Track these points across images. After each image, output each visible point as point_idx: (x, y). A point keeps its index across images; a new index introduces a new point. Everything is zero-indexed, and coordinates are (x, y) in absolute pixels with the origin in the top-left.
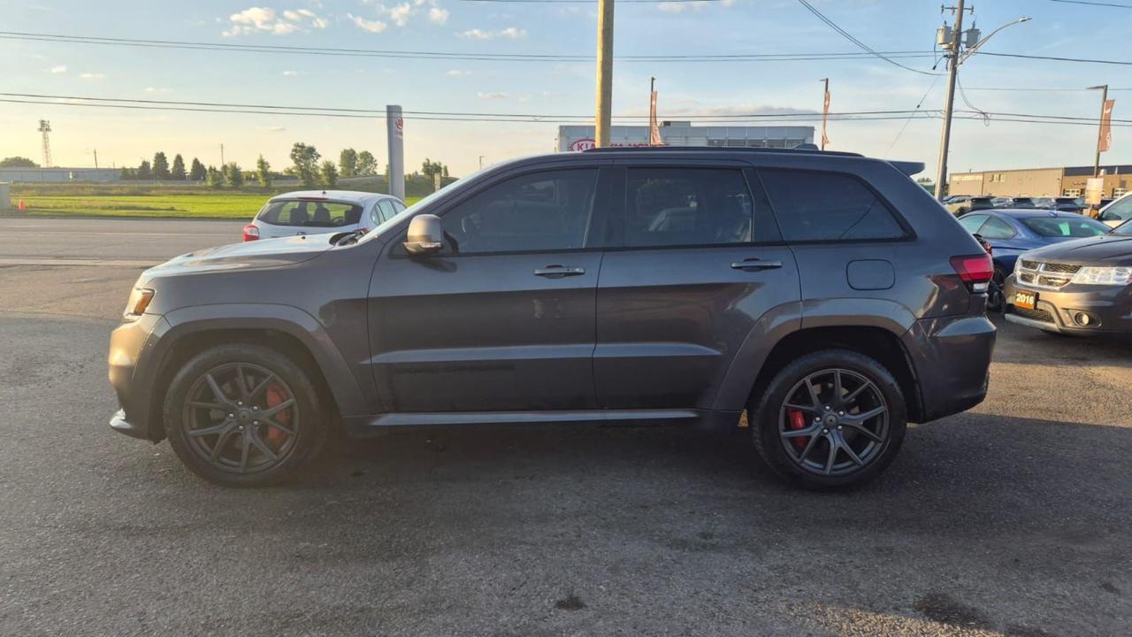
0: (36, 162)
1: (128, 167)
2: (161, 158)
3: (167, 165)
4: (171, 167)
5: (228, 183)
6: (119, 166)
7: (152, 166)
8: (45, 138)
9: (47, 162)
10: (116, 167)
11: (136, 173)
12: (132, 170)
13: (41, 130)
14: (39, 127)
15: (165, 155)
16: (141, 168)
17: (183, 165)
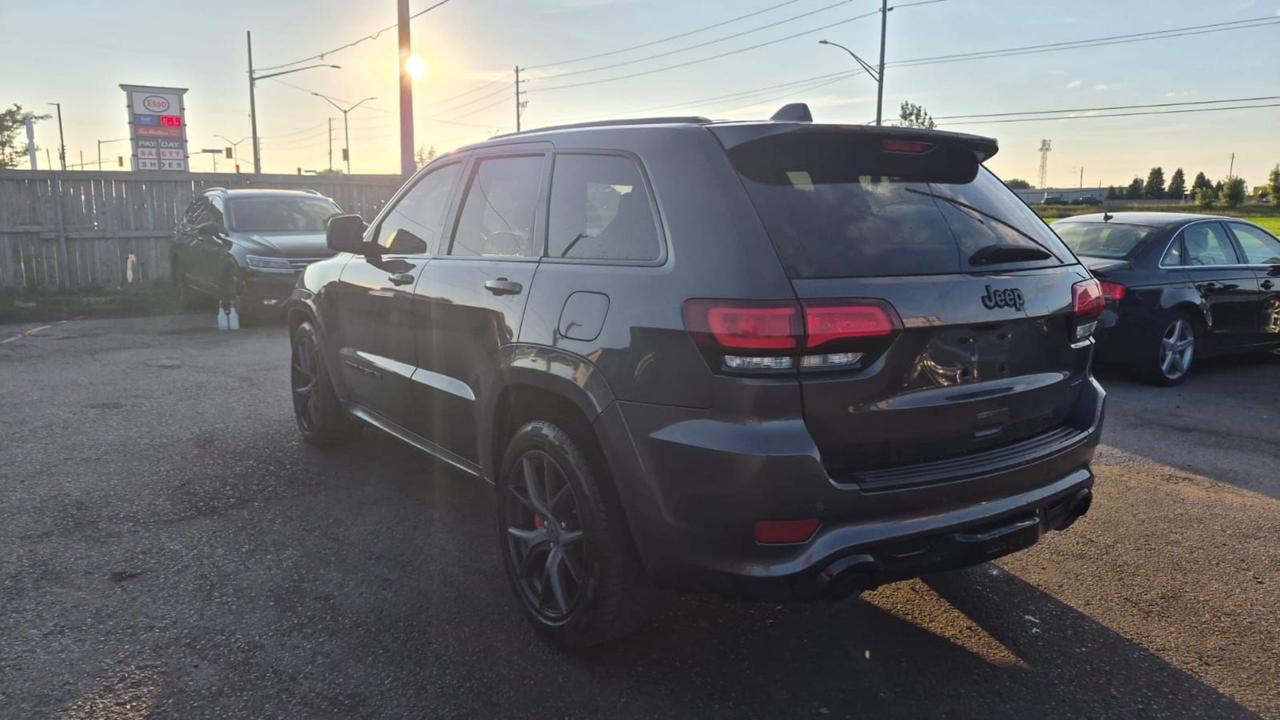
0: (1031, 184)
1: (1116, 185)
2: (1157, 174)
3: (1162, 182)
4: (1166, 186)
5: (1223, 201)
6: (1106, 185)
7: (1145, 184)
8: (1044, 158)
9: (1042, 183)
10: (1102, 186)
11: (1125, 192)
12: (1121, 189)
13: (1041, 149)
14: (1040, 146)
15: (1163, 171)
16: (1131, 186)
17: (1183, 181)
